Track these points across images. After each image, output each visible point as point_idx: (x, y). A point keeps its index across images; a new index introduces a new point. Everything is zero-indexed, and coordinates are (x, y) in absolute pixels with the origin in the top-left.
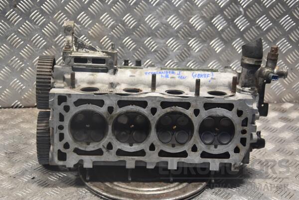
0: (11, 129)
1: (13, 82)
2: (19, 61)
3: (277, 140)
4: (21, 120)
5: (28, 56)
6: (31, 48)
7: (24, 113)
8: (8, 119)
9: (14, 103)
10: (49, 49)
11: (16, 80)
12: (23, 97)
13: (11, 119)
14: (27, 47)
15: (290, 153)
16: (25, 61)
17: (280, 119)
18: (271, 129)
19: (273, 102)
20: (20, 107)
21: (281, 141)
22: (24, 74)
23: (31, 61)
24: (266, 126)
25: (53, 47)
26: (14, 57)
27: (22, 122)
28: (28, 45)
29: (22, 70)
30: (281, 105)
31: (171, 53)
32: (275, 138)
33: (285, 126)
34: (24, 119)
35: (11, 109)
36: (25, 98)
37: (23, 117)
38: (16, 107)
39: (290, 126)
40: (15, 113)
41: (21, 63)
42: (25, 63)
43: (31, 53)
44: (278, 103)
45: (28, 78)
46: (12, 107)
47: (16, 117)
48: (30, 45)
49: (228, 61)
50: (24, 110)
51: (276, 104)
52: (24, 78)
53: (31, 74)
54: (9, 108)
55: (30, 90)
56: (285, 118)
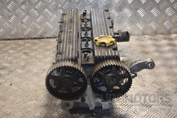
0: (3, 53)
1: (5, 24)
2: (7, 12)
3: (164, 58)
4: (10, 48)
5: (12, 9)
6: (14, 3)
7: (12, 43)
8: (2, 47)
9: (7, 37)
10: (25, 4)
11: (6, 23)
12: (11, 34)
13: (4, 47)
14: (11, 3)
15: (170, 67)
16: (11, 11)
17: (167, 44)
18: (161, 51)
19: (165, 34)
20: (10, 40)
21: (166, 59)
22: (11, 20)
23: (14, 12)
24: (158, 50)
25: (27, 2)
26: (4, 9)
27: (10, 49)
28: (12, 2)
29: (10, 17)
30: (170, 35)
31: (100, 5)
32: (163, 57)
33: (170, 49)
34: (12, 47)
35: (5, 41)
36: (13, 34)
37: (11, 45)
38: (8, 40)
39: (173, 49)
40: (6, 43)
41: (8, 13)
42: (11, 13)
43: (14, 7)
44: (168, 34)
45: (14, 22)
46: (6, 40)
47: (7, 46)
48: (13, 2)
49: (136, 9)
50: (12, 41)
51: (167, 35)
52: (11, 22)
53: (15, 20)
54: (3, 40)
55: (16, 29)
56: (171, 44)
